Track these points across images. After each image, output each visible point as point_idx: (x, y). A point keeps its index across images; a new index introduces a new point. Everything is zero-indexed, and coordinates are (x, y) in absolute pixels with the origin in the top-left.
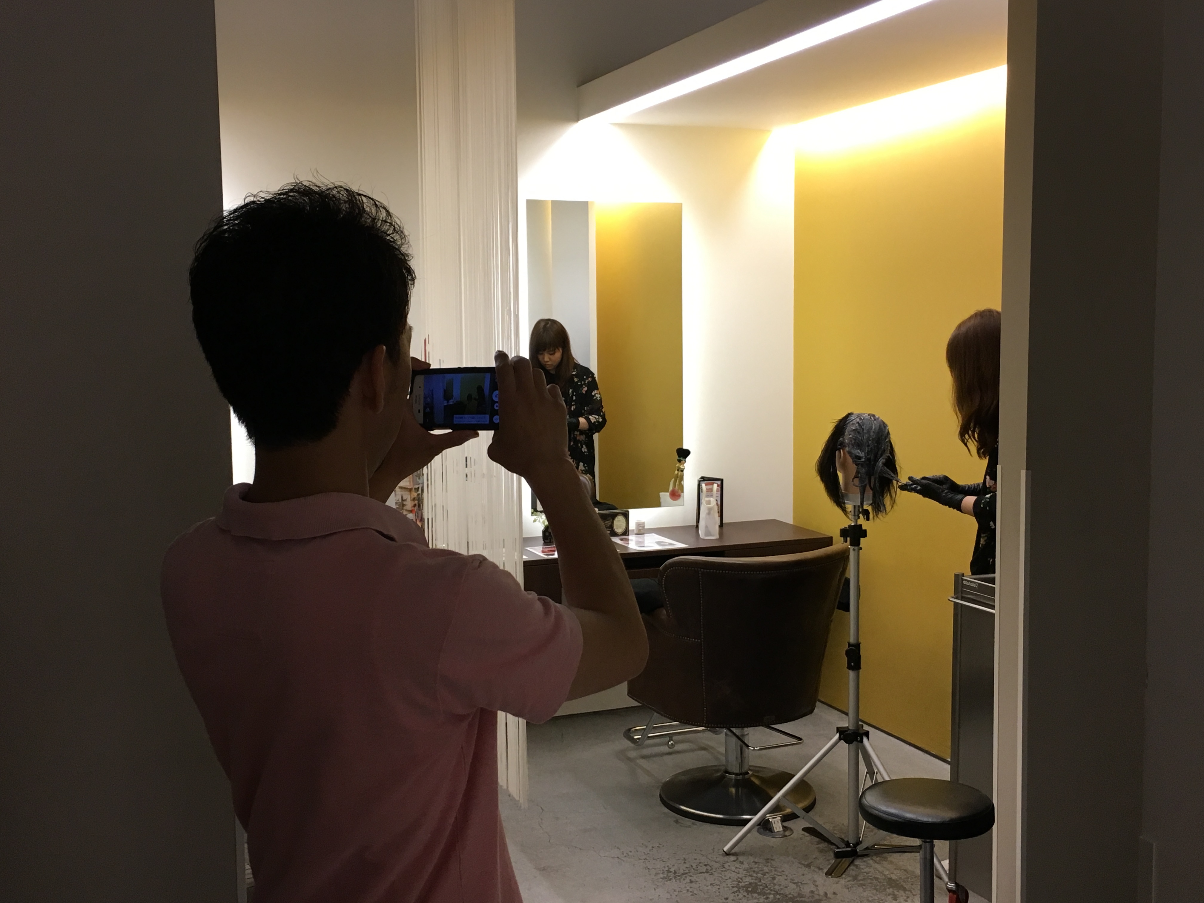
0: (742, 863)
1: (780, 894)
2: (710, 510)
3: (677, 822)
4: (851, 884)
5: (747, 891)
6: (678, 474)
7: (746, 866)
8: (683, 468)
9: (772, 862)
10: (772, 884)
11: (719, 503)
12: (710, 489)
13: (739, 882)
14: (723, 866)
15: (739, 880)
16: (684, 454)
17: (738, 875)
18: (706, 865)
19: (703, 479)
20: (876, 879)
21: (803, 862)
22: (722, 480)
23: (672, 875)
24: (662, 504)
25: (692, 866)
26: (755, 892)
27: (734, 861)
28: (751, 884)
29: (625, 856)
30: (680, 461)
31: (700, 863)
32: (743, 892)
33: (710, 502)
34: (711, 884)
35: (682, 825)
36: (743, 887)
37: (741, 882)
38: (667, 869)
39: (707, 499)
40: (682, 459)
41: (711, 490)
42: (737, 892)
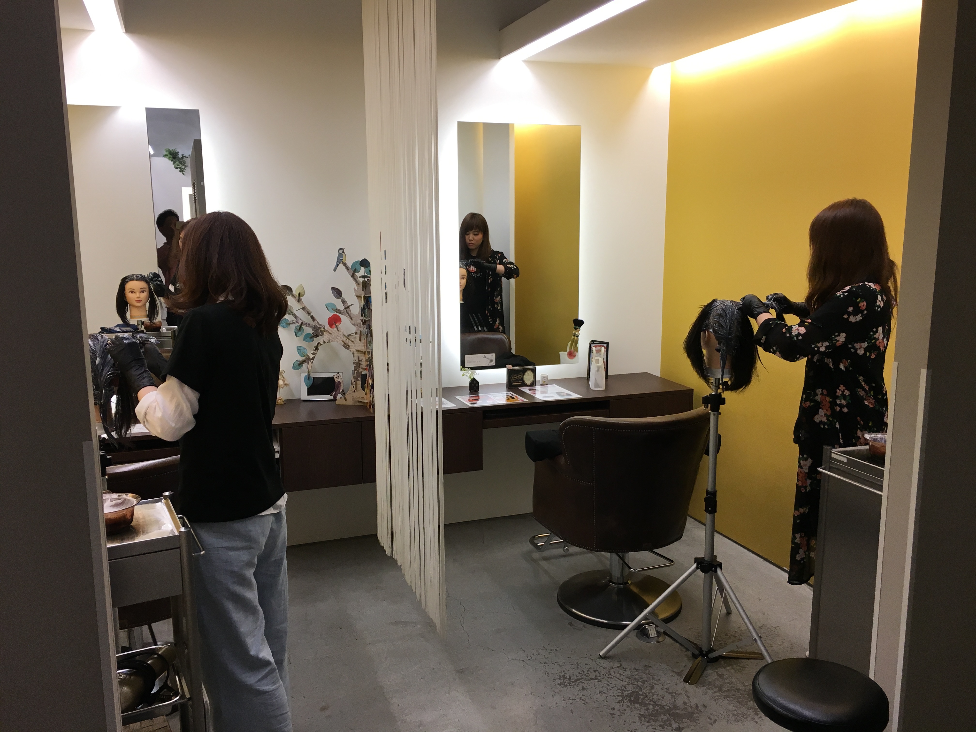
0: (625, 670)
1: (658, 705)
2: (599, 368)
3: (571, 624)
4: (717, 696)
5: (630, 701)
6: (574, 339)
7: (628, 673)
8: (578, 334)
9: (650, 668)
10: (651, 694)
11: (605, 361)
12: (598, 350)
13: (623, 690)
14: (609, 672)
15: (623, 688)
16: (579, 323)
17: (622, 683)
18: (595, 671)
19: (593, 342)
20: (739, 690)
21: (676, 670)
22: (607, 343)
23: (567, 681)
24: (562, 361)
25: (584, 672)
26: (637, 703)
27: (618, 667)
28: (633, 692)
29: (529, 659)
30: (575, 329)
31: (590, 668)
32: (627, 702)
33: (598, 362)
34: (600, 692)
35: (576, 628)
36: (627, 696)
37: (625, 691)
38: (563, 674)
39: (596, 358)
40: (577, 327)
41: (600, 351)
42: (622, 702)
